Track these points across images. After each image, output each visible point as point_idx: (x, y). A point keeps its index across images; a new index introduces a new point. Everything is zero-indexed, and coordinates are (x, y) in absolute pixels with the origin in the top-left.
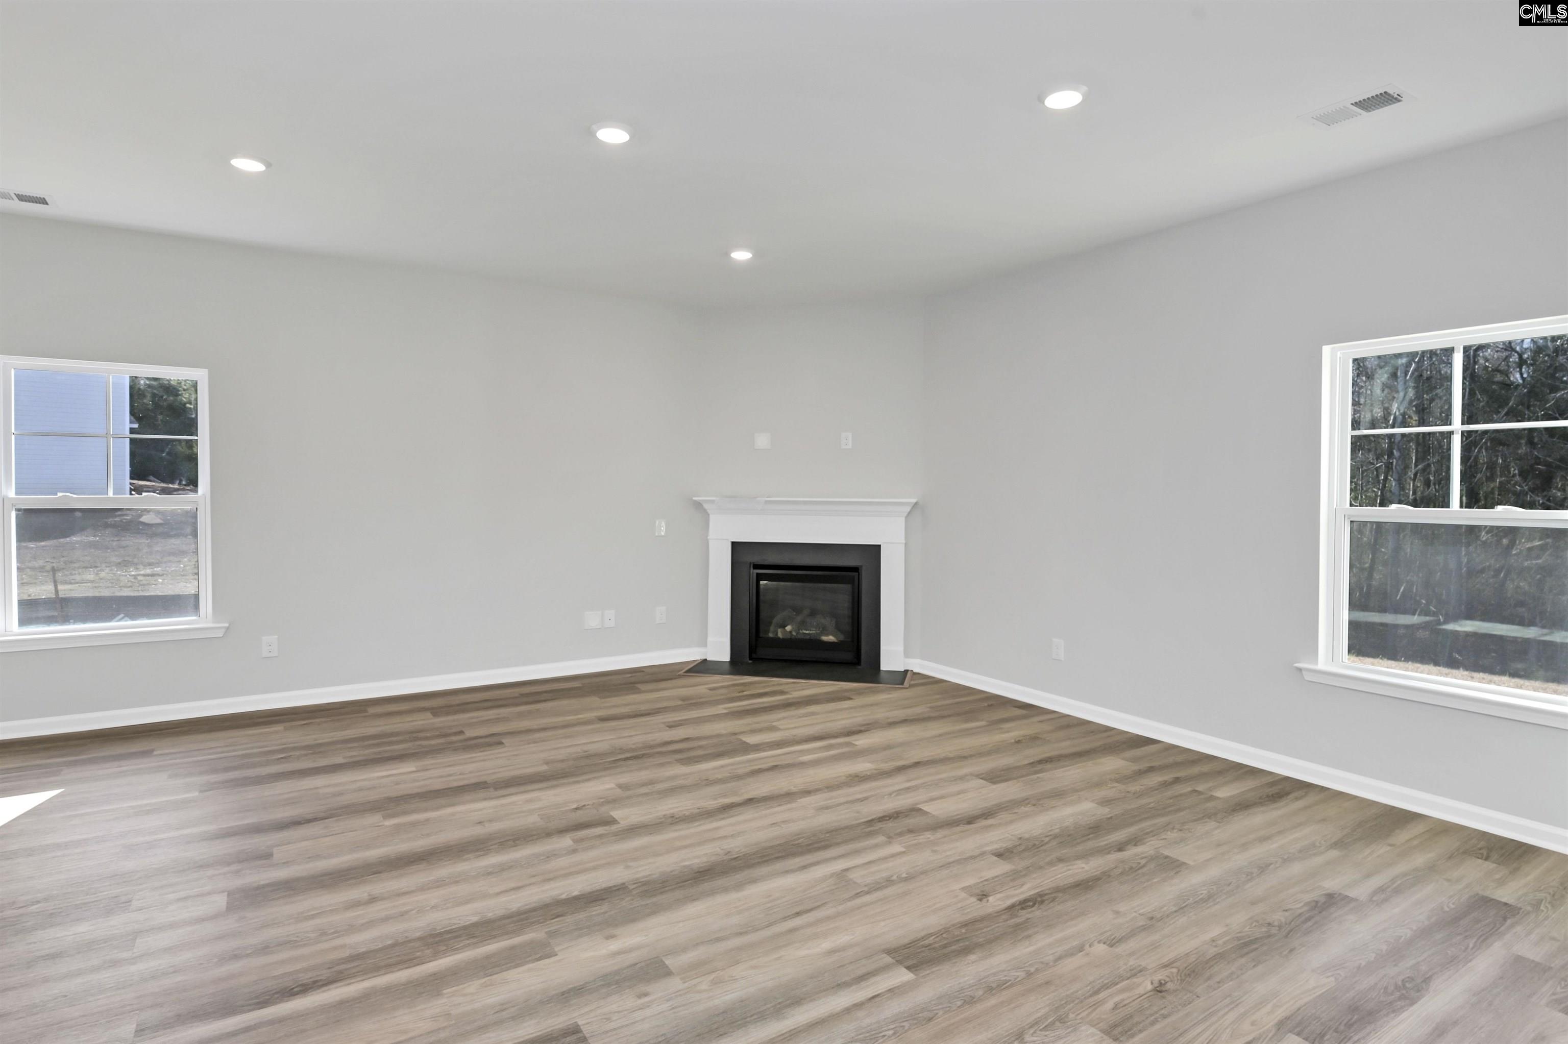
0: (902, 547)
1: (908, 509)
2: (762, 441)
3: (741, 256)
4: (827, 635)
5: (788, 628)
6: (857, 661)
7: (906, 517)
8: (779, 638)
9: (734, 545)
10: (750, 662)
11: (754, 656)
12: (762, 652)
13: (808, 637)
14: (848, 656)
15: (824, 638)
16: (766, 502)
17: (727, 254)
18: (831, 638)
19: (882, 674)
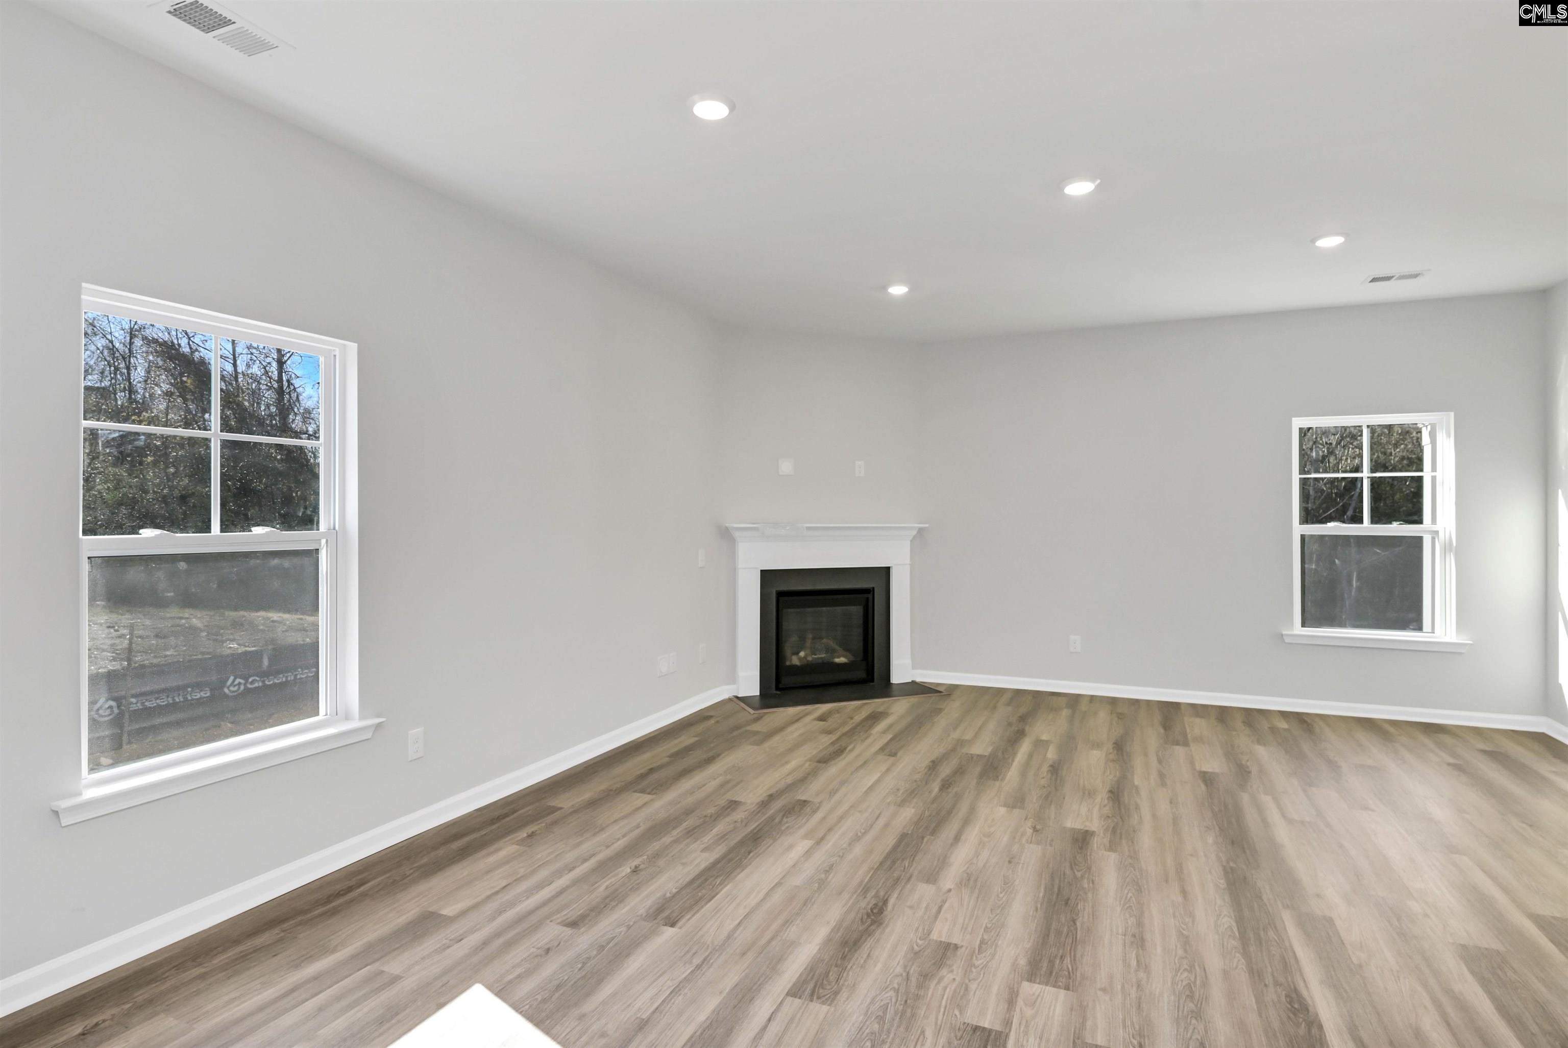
0: (908, 568)
1: (915, 532)
2: (786, 467)
3: (898, 290)
4: (839, 657)
5: (802, 654)
6: (870, 678)
7: (911, 541)
8: (795, 666)
9: (763, 572)
10: (778, 692)
11: (781, 686)
12: (786, 681)
13: (820, 661)
14: (862, 674)
15: (837, 660)
16: (808, 528)
17: (884, 288)
18: (842, 660)
19: (894, 687)
